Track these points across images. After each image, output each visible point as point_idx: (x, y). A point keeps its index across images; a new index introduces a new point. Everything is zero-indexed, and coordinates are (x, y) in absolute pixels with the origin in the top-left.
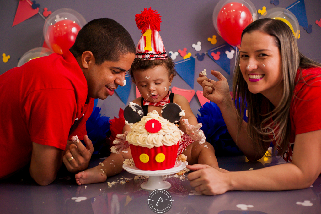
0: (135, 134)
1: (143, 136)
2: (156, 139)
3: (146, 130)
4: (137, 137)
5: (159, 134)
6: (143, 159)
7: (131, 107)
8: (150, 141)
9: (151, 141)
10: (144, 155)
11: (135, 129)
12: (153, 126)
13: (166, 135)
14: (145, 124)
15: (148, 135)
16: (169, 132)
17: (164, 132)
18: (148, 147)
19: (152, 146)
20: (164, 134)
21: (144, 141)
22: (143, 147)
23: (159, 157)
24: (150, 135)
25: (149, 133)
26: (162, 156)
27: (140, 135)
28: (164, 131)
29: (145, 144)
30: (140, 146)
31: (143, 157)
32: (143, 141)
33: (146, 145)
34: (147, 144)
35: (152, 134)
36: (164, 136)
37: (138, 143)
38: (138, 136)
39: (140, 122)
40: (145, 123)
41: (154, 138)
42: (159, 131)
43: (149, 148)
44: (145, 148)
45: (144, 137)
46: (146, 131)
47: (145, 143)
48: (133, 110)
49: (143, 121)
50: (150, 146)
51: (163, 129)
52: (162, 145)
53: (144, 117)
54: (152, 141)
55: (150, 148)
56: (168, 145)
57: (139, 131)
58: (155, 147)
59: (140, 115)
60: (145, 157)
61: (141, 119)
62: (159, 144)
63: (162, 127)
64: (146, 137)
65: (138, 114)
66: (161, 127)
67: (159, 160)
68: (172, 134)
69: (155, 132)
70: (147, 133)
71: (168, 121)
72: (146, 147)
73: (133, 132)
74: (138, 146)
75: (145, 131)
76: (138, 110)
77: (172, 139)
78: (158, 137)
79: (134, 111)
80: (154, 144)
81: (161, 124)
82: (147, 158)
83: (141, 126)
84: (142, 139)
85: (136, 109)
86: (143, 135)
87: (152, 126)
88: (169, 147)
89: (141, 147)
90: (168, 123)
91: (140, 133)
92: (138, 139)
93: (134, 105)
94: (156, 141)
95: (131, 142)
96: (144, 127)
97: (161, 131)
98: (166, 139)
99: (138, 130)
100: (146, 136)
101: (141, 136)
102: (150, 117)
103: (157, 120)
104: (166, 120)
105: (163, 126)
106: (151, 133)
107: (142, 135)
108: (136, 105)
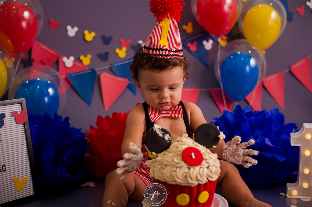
0: (168, 167)
1: (182, 171)
2: (201, 173)
3: (185, 162)
4: (174, 172)
5: (202, 166)
6: (181, 201)
7: (155, 131)
8: (193, 177)
9: (195, 176)
10: (184, 196)
11: (167, 161)
12: (194, 157)
13: (210, 167)
14: (181, 155)
15: (189, 169)
16: (211, 162)
17: (207, 164)
18: (191, 185)
19: (196, 183)
20: (207, 165)
21: (186, 177)
22: (184, 186)
23: (203, 196)
24: (192, 169)
25: (190, 167)
26: (206, 195)
27: (178, 169)
28: (207, 162)
29: (186, 182)
30: (179, 184)
31: (181, 199)
32: (184, 178)
33: (188, 183)
34: (190, 181)
35: (195, 167)
36: (208, 167)
37: (176, 181)
38: (176, 171)
39: (169, 150)
40: (181, 153)
41: (199, 173)
42: (202, 162)
43: (191, 187)
44: (186, 186)
45: (185, 172)
46: (186, 164)
47: (187, 180)
48: (158, 134)
49: (175, 149)
50: (193, 184)
51: (205, 159)
52: (207, 181)
53: (174, 144)
54: (197, 176)
55: (193, 186)
56: (213, 180)
57: (174, 164)
58: (199, 184)
59: (168, 141)
60: (185, 198)
61: (171, 147)
62: (204, 181)
63: (204, 157)
64: (187, 172)
65: (165, 139)
66: (202, 157)
67: (202, 200)
68: (215, 164)
69: (197, 165)
70: (187, 166)
71: (205, 147)
72: (188, 185)
73: (163, 165)
74: (177, 185)
75: (183, 164)
76: (165, 134)
77: (216, 171)
78: (203, 171)
79: (160, 136)
80: (198, 180)
81: (201, 153)
82: (187, 199)
83: (174, 157)
84: (183, 175)
85: (162, 134)
86: (182, 169)
87: (191, 156)
88: (214, 182)
89: (181, 186)
90: (206, 150)
91: (177, 168)
92: (176, 176)
93: (159, 129)
94: (201, 176)
95: (165, 179)
96: (181, 158)
97: (204, 162)
98: (211, 172)
99: (172, 163)
100: (187, 170)
101: (179, 171)
102: (184, 144)
103: (195, 148)
104: (203, 146)
105: (205, 155)
106: (192, 167)
107: (180, 169)
108: (162, 128)
